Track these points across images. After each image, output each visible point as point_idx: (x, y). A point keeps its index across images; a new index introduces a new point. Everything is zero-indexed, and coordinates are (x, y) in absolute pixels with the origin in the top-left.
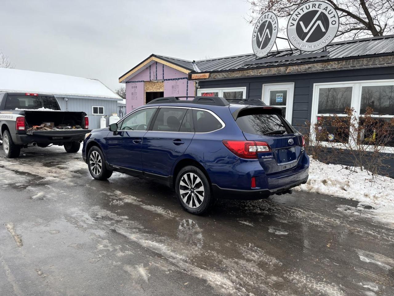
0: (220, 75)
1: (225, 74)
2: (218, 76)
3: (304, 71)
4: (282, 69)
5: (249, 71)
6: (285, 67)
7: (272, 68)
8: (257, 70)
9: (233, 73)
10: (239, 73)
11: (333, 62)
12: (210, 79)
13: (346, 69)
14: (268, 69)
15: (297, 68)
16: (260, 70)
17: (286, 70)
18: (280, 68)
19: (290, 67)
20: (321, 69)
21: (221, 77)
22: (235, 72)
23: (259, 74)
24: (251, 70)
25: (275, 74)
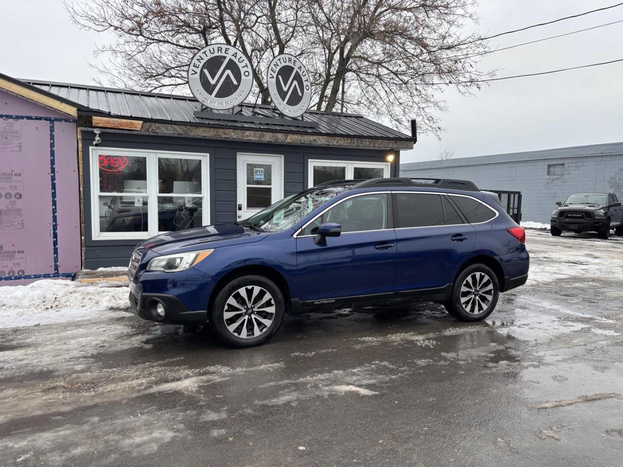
0: (167, 129)
1: (179, 129)
2: (164, 129)
3: (308, 143)
4: (280, 137)
5: (227, 131)
6: (284, 134)
7: (266, 133)
8: (242, 131)
9: (197, 130)
10: (209, 131)
11: (340, 138)
12: (143, 133)
13: (351, 147)
14: (260, 133)
15: (300, 138)
16: (248, 133)
17: (286, 139)
18: (277, 134)
19: (290, 135)
20: (327, 143)
21: (170, 132)
22: (200, 128)
23: (246, 138)
24: (232, 130)
25: (271, 142)
